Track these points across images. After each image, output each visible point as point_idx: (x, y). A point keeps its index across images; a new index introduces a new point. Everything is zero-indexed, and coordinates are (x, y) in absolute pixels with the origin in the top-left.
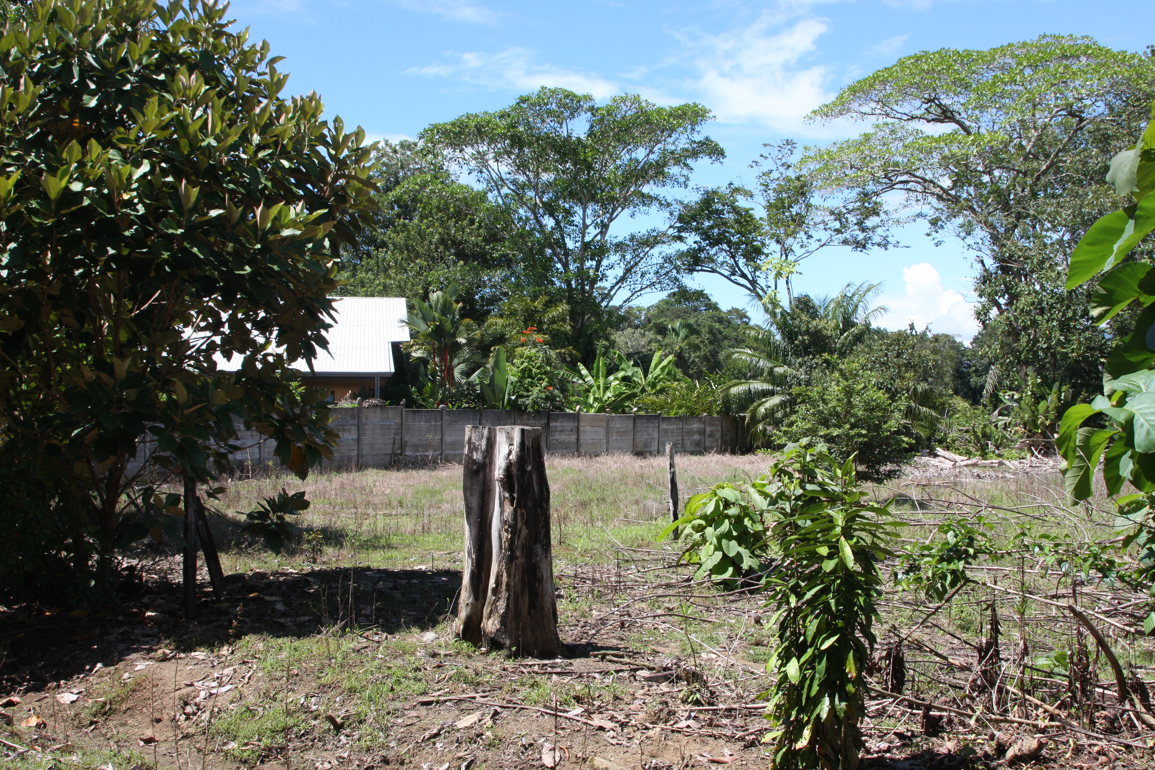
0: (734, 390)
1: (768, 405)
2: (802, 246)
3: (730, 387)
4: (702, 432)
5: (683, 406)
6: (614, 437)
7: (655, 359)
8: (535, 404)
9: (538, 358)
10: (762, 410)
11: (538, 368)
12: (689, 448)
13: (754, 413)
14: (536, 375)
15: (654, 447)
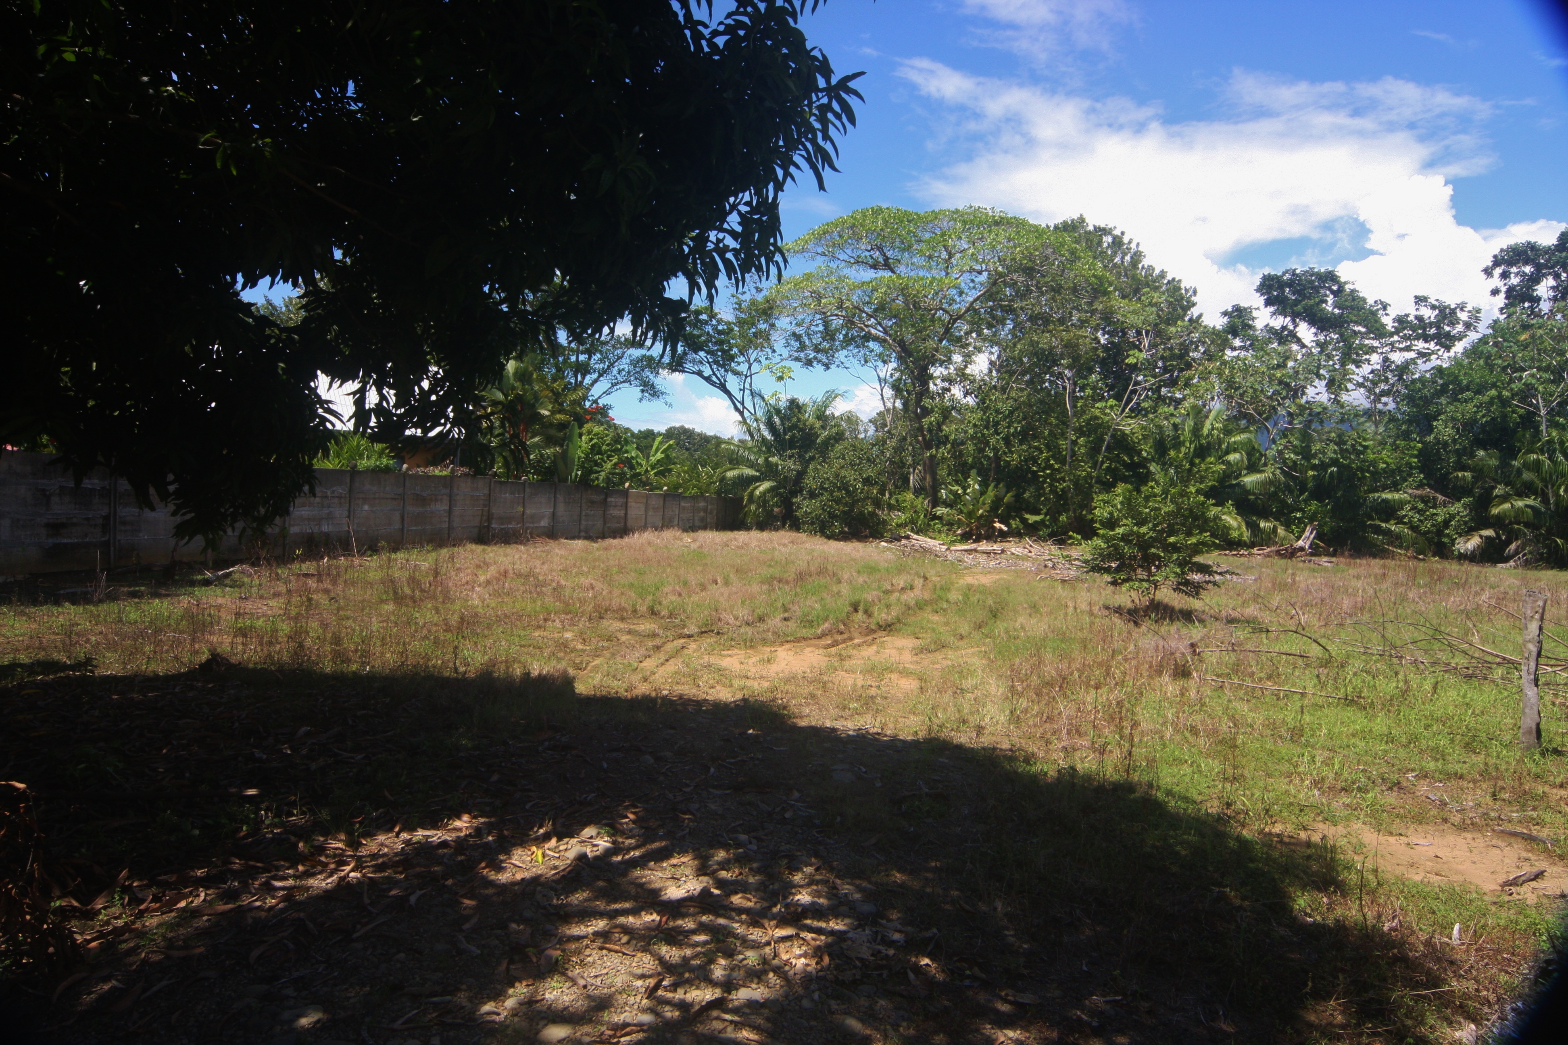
0: (730, 474)
1: (761, 489)
2: (767, 359)
3: (726, 471)
4: (705, 510)
5: (694, 486)
6: (650, 513)
7: (656, 443)
8: (608, 480)
9: (607, 435)
10: (757, 493)
11: (608, 445)
12: (697, 523)
13: (751, 495)
14: (606, 451)
15: (676, 522)
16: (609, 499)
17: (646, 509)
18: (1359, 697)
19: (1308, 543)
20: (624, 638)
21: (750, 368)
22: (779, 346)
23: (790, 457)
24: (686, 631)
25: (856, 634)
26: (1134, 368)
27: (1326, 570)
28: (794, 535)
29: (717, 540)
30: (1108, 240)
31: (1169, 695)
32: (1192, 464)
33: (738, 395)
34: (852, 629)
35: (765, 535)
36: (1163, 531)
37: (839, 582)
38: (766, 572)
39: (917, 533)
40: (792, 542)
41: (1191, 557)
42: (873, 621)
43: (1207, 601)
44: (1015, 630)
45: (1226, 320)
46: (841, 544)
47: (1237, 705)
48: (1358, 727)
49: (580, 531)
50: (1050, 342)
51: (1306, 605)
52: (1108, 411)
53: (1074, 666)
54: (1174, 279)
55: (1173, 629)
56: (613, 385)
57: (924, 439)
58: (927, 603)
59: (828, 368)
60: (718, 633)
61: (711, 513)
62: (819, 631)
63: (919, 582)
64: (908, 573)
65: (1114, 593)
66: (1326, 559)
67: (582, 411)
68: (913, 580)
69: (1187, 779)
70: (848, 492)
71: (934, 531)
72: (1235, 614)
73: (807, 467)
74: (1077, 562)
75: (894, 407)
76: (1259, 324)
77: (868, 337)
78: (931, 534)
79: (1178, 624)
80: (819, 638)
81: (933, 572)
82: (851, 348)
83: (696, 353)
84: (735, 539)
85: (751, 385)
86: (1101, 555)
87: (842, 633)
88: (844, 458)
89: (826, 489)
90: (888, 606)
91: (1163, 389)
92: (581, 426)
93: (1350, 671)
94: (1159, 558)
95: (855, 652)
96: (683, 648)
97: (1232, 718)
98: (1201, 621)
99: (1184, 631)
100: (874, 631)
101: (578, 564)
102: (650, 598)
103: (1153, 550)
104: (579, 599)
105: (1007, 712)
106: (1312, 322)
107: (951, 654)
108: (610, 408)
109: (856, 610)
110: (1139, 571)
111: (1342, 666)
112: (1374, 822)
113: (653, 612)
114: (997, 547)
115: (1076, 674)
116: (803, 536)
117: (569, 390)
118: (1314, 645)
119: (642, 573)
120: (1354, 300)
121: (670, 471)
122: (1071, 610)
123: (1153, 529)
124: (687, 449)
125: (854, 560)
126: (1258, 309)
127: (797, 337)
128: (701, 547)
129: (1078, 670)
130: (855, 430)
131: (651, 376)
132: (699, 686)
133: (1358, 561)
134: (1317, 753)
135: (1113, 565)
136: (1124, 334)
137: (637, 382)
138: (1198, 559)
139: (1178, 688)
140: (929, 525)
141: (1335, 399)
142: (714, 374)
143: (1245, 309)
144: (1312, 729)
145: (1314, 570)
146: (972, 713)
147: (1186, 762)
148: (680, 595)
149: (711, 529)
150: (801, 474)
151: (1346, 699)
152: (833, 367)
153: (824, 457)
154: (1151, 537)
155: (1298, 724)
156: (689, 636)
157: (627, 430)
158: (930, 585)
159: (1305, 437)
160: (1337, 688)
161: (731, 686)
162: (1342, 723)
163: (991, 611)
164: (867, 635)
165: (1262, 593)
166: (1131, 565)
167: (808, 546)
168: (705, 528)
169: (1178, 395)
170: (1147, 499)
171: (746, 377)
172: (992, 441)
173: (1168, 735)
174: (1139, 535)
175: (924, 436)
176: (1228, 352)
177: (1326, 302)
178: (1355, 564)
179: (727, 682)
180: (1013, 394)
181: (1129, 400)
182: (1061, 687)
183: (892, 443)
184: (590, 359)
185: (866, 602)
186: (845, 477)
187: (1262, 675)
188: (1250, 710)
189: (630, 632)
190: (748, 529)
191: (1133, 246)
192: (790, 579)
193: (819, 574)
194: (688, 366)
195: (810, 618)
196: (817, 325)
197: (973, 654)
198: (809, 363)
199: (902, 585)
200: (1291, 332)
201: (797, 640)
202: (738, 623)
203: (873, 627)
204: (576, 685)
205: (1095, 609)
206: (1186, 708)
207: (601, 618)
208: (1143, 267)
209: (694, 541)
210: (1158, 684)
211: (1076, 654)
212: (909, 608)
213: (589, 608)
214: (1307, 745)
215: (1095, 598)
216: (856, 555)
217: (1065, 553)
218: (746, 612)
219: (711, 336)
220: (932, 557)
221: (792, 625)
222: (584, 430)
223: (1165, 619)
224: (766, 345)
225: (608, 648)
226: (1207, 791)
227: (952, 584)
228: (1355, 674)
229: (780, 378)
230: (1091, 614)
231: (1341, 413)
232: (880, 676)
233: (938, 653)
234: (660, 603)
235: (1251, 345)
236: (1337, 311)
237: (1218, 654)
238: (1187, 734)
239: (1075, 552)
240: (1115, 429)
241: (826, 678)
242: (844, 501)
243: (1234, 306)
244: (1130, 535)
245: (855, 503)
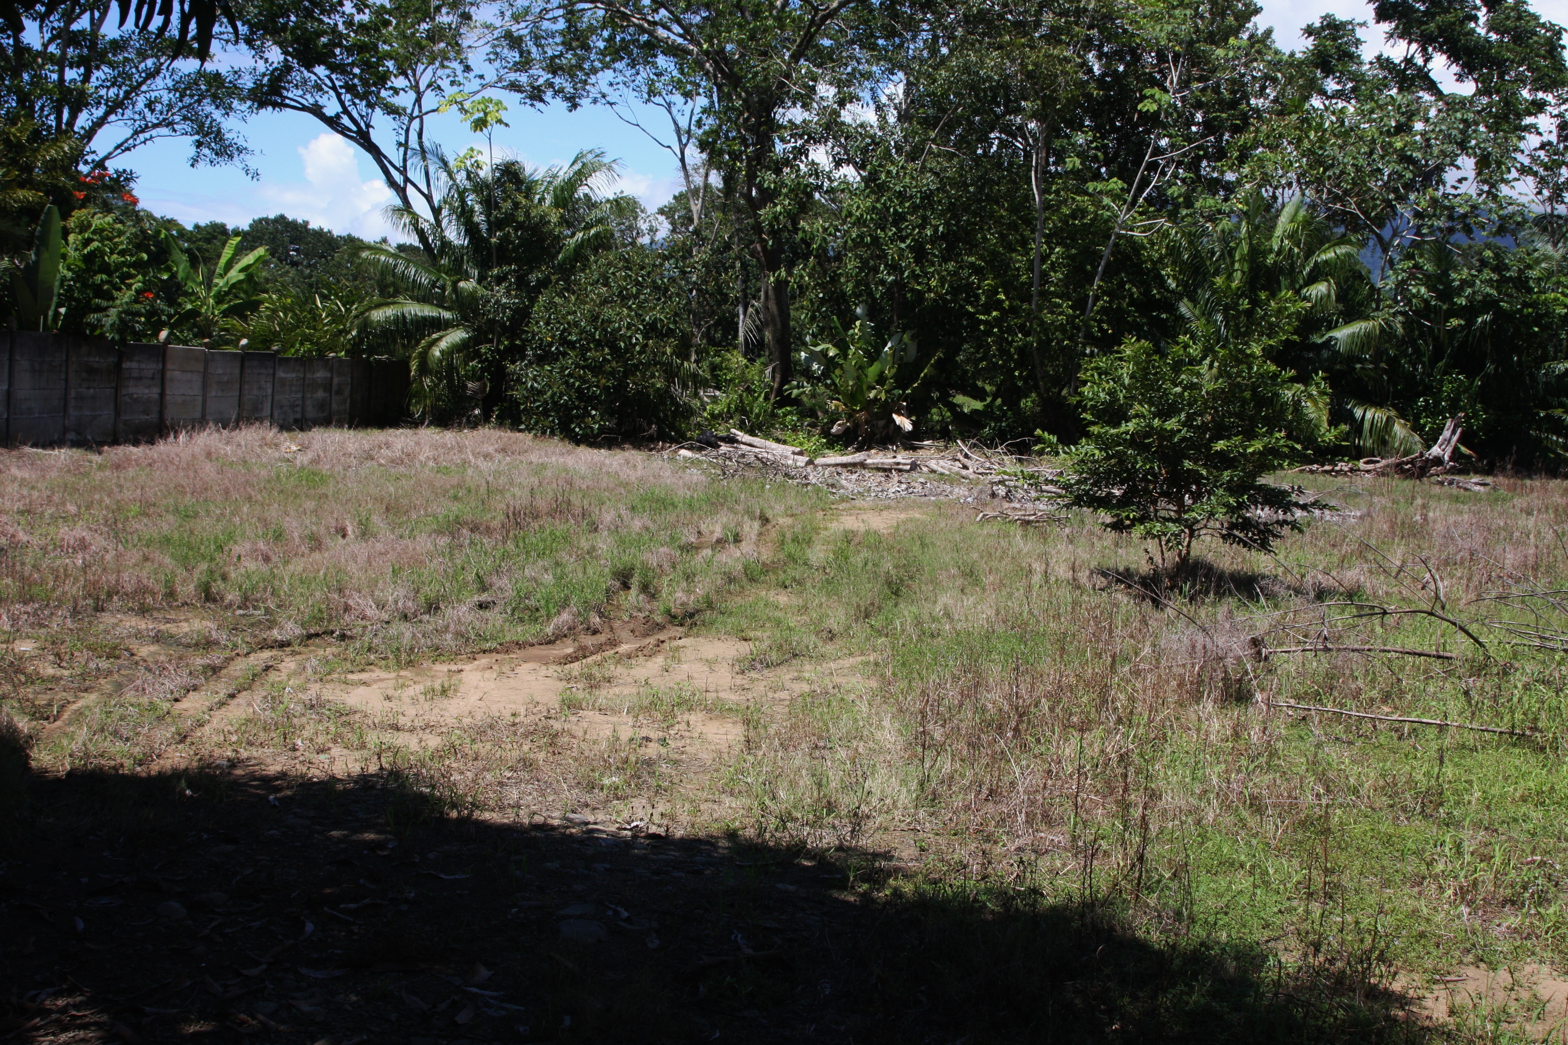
0: (378, 315)
1: (443, 344)
2: (453, 83)
3: (370, 309)
4: (327, 386)
5: (306, 338)
6: (213, 392)
7: (227, 253)
8: (123, 326)
9: (121, 233)
10: (436, 352)
11: (122, 253)
12: (311, 413)
13: (424, 357)
14: (119, 266)
15: (267, 411)
16: (126, 365)
17: (205, 386)
18: (1534, 729)
19: (1449, 450)
20: (145, 651)
21: (418, 100)
22: (477, 59)
23: (500, 280)
24: (276, 634)
25: (625, 634)
26: (1153, 120)
27: (1476, 498)
28: (507, 436)
29: (351, 447)
31: (1212, 737)
32: (1255, 303)
33: (394, 155)
34: (617, 624)
35: (449, 437)
36: (1204, 427)
37: (594, 528)
38: (446, 509)
39: (752, 433)
40: (504, 450)
41: (1254, 475)
42: (659, 606)
43: (1281, 557)
44: (934, 619)
45: (1309, 43)
46: (600, 455)
47: (1332, 753)
48: (1531, 784)
49: (65, 431)
50: (1000, 67)
51: (1446, 563)
52: (1106, 201)
53: (1040, 689)
55: (1222, 610)
56: (136, 133)
57: (764, 248)
58: (767, 569)
59: (575, 106)
60: (343, 637)
61: (339, 392)
62: (549, 630)
63: (751, 528)
64: (731, 509)
65: (1117, 545)
66: (1476, 479)
67: (70, 184)
68: (739, 524)
69: (1243, 901)
70: (615, 349)
71: (784, 427)
72: (1327, 582)
73: (533, 300)
74: (1050, 488)
75: (707, 186)
76: (1367, 53)
77: (652, 47)
78: (778, 434)
79: (1230, 602)
80: (550, 642)
81: (779, 508)
82: (618, 65)
83: (309, 68)
84: (388, 445)
85: (420, 135)
86: (1094, 473)
87: (595, 632)
88: (606, 284)
89: (571, 345)
90: (689, 577)
91: (1204, 163)
92: (65, 216)
93: (1518, 680)
94: (1196, 478)
95: (620, 670)
96: (267, 668)
97: (1322, 778)
98: (1270, 596)
99: (1241, 616)
100: (661, 627)
101: (56, 498)
102: (204, 566)
103: (1187, 464)
104: (54, 571)
105: (914, 785)
106: (1454, 54)
107: (809, 670)
108: (130, 177)
109: (626, 586)
110: (1162, 503)
111: (1505, 672)
112: (1557, 959)
113: (208, 596)
114: (903, 458)
115: (1045, 704)
116: (525, 438)
117: (44, 140)
118: (1461, 637)
119: (189, 515)
120: (1519, 18)
121: (257, 304)
122: (1037, 579)
123: (1188, 423)
124: (294, 264)
125: (626, 485)
126: (1363, 24)
127: (514, 41)
128: (316, 461)
129: (1048, 696)
130: (630, 228)
131: (217, 115)
132: (294, 749)
133: (1528, 482)
134: (1465, 834)
135: (1117, 492)
136: (1136, 58)
137: (186, 126)
138: (1266, 480)
139: (1229, 723)
140: (774, 415)
141: (1489, 193)
142: (346, 111)
143: (1343, 25)
144: (1456, 792)
145: (1457, 499)
146: (845, 788)
147: (1242, 866)
148: (267, 559)
149: (339, 425)
150: (522, 315)
151: (1512, 734)
152: (585, 102)
153: (567, 281)
154: (1184, 439)
155: (1433, 782)
156: (283, 645)
157: (170, 223)
158: (773, 534)
159: (1443, 257)
160: (1498, 714)
161: (363, 746)
162: (1506, 779)
163: (889, 584)
164: (646, 635)
165: (1373, 542)
166: (1146, 491)
167: (534, 457)
168: (326, 422)
169: (1230, 176)
170: (1177, 367)
171: (412, 119)
172: (891, 251)
173: (1211, 817)
174: (1165, 435)
175: (763, 242)
176: (1316, 102)
177: (1475, 19)
178: (1523, 486)
179: (354, 739)
180: (932, 164)
181: (1145, 182)
182: (1016, 730)
183: (700, 255)
184: (86, 78)
185: (646, 568)
186: (610, 321)
187: (1374, 693)
188: (1353, 762)
189: (158, 638)
190: (415, 424)
192: (495, 524)
193: (552, 514)
194: (293, 94)
195: (532, 603)
196: (554, 20)
197: (852, 668)
198: (536, 95)
199: (718, 533)
200: (1420, 69)
201: (505, 648)
202: (385, 616)
203: (659, 619)
204: (34, 753)
205: (1083, 577)
206: (1244, 762)
207: (99, 609)
209: (303, 449)
210: (1194, 717)
211: (1046, 666)
212: (731, 580)
213: (72, 589)
214: (1449, 823)
215: (1083, 554)
216: (632, 476)
217: (1030, 469)
218: (402, 592)
219: (341, 35)
220: (780, 478)
221: (495, 617)
222: (71, 223)
223: (1207, 593)
224: (452, 55)
225: (110, 672)
226: (1278, 920)
227: (816, 530)
228: (1526, 687)
229: (480, 124)
230: (1076, 585)
231: (1501, 218)
232: (669, 719)
233: (783, 669)
234: (224, 578)
235: (1354, 90)
236: (1493, 37)
237: (1299, 656)
238: (1245, 814)
239: (1047, 468)
240: (1119, 236)
241: (557, 726)
242: (607, 367)
243: (1324, 18)
244: (1148, 435)
245: (629, 372)
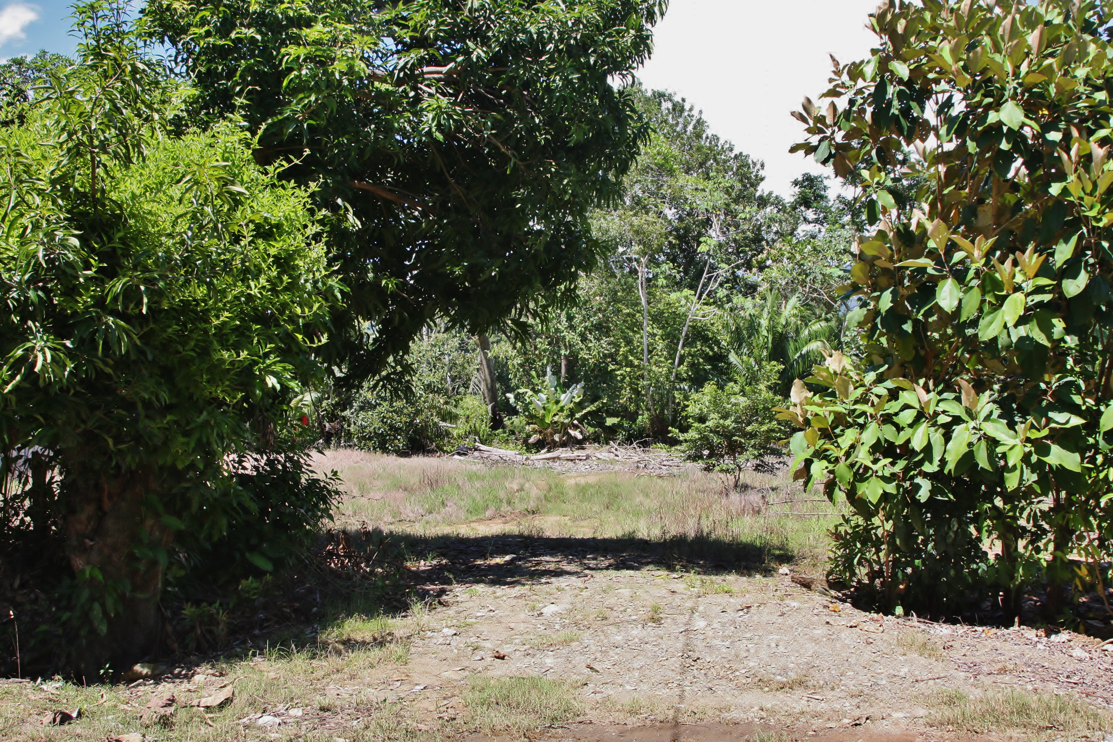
25: (514, 517)
26: (707, 256)
30: (666, 105)
36: (742, 422)
39: (484, 443)
43: (780, 477)
45: (797, 190)
52: (683, 301)
54: (741, 153)
62: (487, 516)
65: (706, 478)
71: (501, 440)
76: (832, 195)
78: (499, 444)
80: (490, 519)
89: (384, 399)
94: (740, 444)
100: (526, 515)
103: (736, 438)
110: (726, 457)
114: (582, 453)
116: (359, 454)
123: (735, 421)
126: (827, 178)
135: (706, 453)
143: (816, 178)
154: (734, 428)
164: (523, 517)
166: (719, 452)
170: (729, 396)
174: (725, 427)
181: (706, 285)
191: (695, 113)
192: (415, 487)
203: (524, 512)
208: (707, 138)
235: (824, 217)
240: (692, 320)
242: (405, 411)
243: (804, 175)
244: (718, 427)
245: (418, 412)
